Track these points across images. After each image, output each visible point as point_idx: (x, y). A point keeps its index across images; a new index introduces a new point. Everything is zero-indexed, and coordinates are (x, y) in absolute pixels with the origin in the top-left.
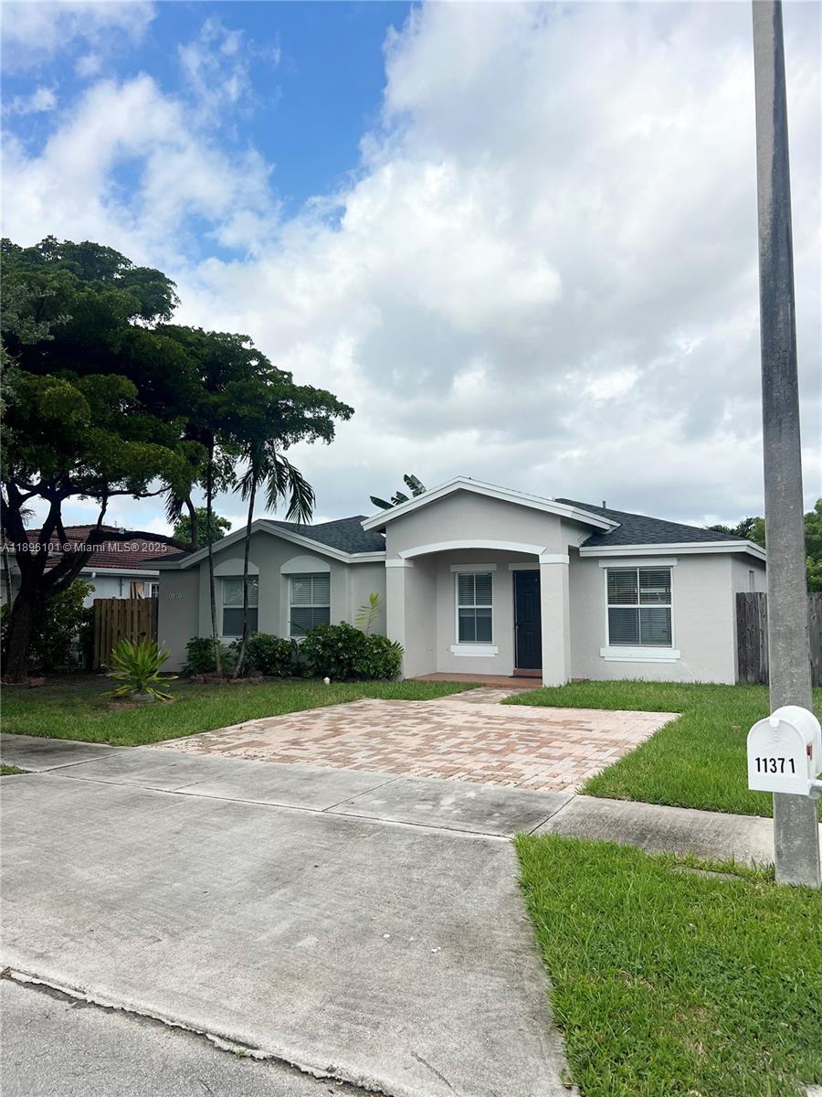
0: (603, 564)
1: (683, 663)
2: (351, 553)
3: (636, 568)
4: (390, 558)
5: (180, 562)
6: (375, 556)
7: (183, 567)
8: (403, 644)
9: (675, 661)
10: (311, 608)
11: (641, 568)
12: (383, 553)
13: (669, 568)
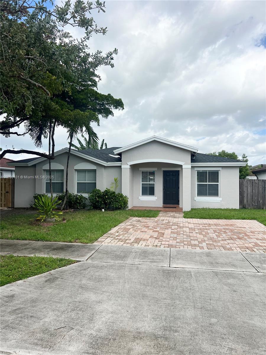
0: (196, 169)
1: (223, 202)
2: (107, 162)
3: (207, 170)
4: (123, 165)
5: (28, 163)
6: (118, 164)
7: (29, 165)
8: (128, 196)
9: (220, 201)
10: (86, 183)
12: (120, 163)
13: (218, 170)
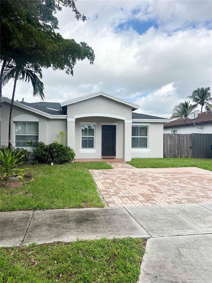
1: (151, 153)
3: (138, 126)
4: (69, 118)
6: (63, 117)
8: (74, 149)
10: (26, 136)
11: (140, 126)
12: (66, 116)
13: (147, 126)
